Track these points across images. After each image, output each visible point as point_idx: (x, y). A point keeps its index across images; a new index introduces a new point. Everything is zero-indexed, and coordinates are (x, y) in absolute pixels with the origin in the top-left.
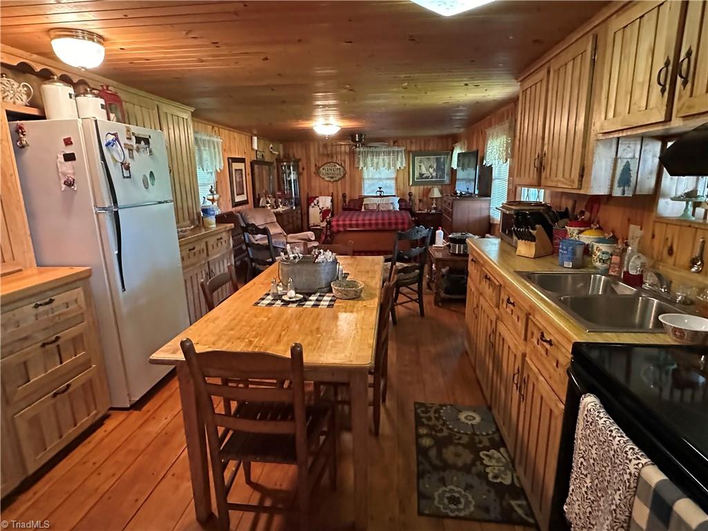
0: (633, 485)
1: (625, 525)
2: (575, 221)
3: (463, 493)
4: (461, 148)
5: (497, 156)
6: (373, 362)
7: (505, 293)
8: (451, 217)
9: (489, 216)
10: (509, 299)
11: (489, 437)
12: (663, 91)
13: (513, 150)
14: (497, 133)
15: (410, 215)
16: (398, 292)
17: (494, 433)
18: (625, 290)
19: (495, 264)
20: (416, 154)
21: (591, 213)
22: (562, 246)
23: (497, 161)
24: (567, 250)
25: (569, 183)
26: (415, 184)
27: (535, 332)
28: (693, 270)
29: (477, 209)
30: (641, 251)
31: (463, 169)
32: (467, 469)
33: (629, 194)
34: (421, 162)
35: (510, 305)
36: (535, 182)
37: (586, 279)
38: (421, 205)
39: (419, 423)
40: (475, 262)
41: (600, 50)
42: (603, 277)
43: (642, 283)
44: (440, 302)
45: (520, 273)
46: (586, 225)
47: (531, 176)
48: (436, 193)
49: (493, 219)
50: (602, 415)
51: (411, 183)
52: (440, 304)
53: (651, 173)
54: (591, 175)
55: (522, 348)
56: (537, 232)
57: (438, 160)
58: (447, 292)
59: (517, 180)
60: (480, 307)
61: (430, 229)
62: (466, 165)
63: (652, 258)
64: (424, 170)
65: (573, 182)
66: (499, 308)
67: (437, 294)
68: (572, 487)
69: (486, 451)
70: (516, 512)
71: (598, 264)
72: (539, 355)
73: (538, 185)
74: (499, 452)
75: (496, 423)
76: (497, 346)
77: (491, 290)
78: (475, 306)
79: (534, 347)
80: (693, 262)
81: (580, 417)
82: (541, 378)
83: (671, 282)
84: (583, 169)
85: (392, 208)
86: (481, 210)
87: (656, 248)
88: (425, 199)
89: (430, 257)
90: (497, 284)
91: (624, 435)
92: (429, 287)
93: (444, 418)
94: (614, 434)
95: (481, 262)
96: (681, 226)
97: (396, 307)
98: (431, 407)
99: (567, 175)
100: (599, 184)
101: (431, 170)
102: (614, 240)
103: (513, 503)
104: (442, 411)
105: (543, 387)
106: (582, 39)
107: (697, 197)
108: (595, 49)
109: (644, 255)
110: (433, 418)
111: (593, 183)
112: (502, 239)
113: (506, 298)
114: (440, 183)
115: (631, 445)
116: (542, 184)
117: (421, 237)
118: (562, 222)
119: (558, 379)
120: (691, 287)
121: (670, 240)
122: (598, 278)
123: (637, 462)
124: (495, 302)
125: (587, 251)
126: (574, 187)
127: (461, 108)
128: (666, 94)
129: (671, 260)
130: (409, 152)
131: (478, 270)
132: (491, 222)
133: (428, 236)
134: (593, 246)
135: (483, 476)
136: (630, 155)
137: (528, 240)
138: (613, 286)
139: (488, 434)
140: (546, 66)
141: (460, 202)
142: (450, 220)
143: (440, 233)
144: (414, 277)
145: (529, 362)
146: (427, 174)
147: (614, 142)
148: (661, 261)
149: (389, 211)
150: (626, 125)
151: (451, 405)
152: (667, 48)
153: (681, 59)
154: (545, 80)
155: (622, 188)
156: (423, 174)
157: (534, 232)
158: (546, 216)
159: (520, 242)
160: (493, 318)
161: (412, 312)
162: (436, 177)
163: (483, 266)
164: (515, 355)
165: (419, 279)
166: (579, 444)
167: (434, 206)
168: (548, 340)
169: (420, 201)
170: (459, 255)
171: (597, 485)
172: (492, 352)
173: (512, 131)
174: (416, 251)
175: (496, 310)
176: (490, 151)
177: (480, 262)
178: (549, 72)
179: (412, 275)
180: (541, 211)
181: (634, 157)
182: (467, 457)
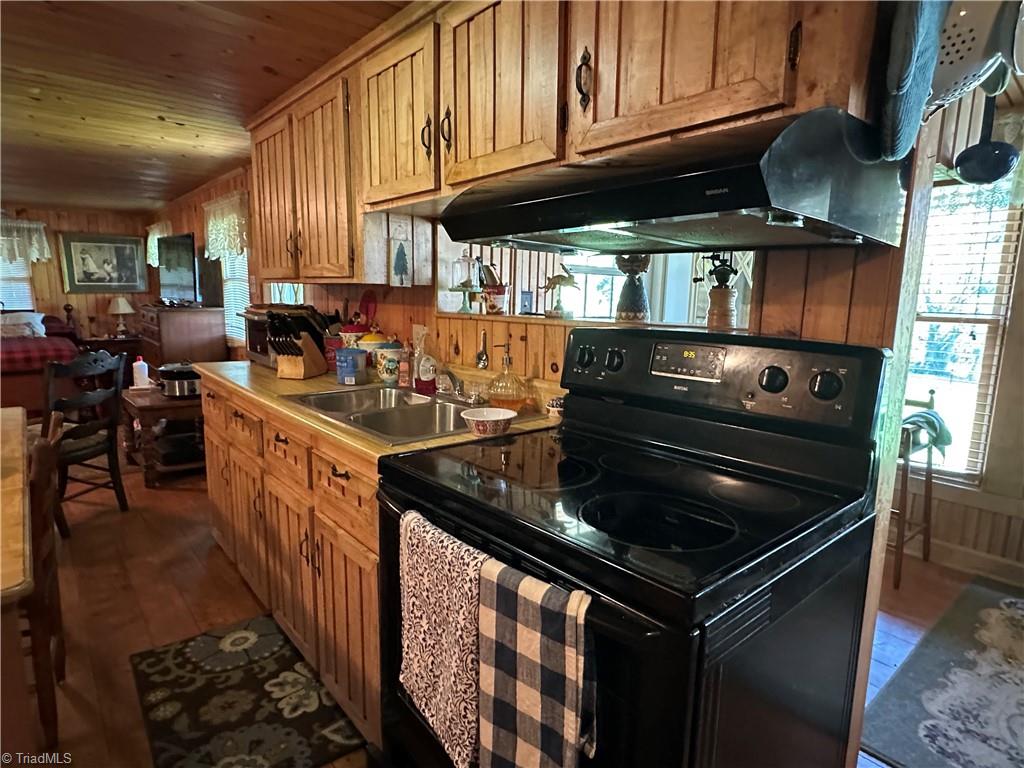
0: (475, 592)
1: (474, 648)
2: (350, 326)
3: (247, 758)
4: (162, 232)
5: (226, 244)
6: (29, 579)
7: (270, 430)
8: (159, 340)
9: (225, 336)
10: (277, 436)
11: (275, 656)
12: (429, 153)
13: (249, 235)
14: (222, 209)
15: (73, 345)
16: (65, 479)
17: (281, 647)
18: (419, 399)
19: (247, 390)
20: (69, 237)
21: (367, 314)
22: (340, 357)
23: (227, 252)
24: (346, 361)
25: (337, 270)
26: (75, 289)
27: (324, 469)
28: (480, 366)
29: (202, 325)
30: (429, 352)
31: (168, 269)
32: (248, 719)
33: (407, 284)
34: (83, 251)
35: (280, 444)
36: (291, 273)
37: (374, 395)
38: (94, 326)
39: (145, 685)
40: (213, 397)
41: (352, 101)
42: (394, 391)
43: (436, 389)
44: (155, 481)
45: (290, 398)
46: (365, 329)
47: (284, 264)
48: (123, 306)
49: (232, 340)
50: (428, 528)
51: (67, 288)
52: (157, 484)
53: (426, 260)
54: (362, 257)
55: (308, 502)
56: (303, 340)
57: (119, 253)
58: (167, 460)
59: (265, 273)
60: (232, 464)
61: (121, 356)
62: (173, 262)
63: (441, 360)
64: (92, 267)
65: (342, 267)
66: (263, 457)
67: (150, 468)
68: (405, 643)
69: (274, 678)
70: (332, 741)
71: (385, 376)
72: (333, 499)
73: (295, 278)
74: (295, 671)
75: (282, 632)
76: (268, 513)
77: (247, 433)
78: (223, 464)
79: (325, 492)
80: (479, 358)
81: (403, 545)
82: (341, 532)
83: (463, 382)
84: (352, 251)
85: (27, 332)
86: (210, 326)
87: (442, 346)
88: (102, 317)
89: (125, 409)
90: (255, 419)
91: (456, 540)
92: (131, 461)
93: (194, 660)
94: (445, 544)
95: (224, 394)
96: (462, 319)
97: (63, 504)
98: (166, 652)
99: (333, 260)
100: (374, 272)
101: (108, 268)
102: (397, 344)
103: (326, 732)
104: (188, 650)
105: (346, 543)
106: (329, 83)
107: (472, 287)
108: (347, 97)
109: (433, 357)
110: (173, 668)
111: (367, 269)
112: (252, 361)
113: (274, 435)
114: (129, 291)
115: (465, 547)
116: (301, 275)
117: (104, 370)
118: (334, 327)
119: (363, 522)
120: (482, 384)
121: (454, 335)
122: (388, 393)
123: (475, 562)
124: (255, 448)
125: (371, 361)
126: (345, 275)
127: (154, 161)
128: (432, 157)
129: (458, 360)
130: (56, 234)
131: (220, 409)
132: (230, 344)
133: (118, 369)
134: (376, 355)
135: (276, 717)
136: (403, 236)
137: (292, 354)
138: (405, 399)
139: (273, 653)
140: (287, 111)
141: (171, 314)
142: (157, 344)
143: (141, 367)
144: (99, 443)
145: (321, 516)
146: (100, 273)
147: (384, 216)
148: (449, 362)
149: (23, 338)
150: (394, 194)
151: (205, 634)
152: (426, 104)
153: (441, 119)
154: (287, 132)
155: (399, 276)
156: (92, 274)
157: (299, 343)
158: (312, 321)
159: (280, 358)
160: (257, 474)
161: (100, 508)
162: (120, 279)
163: (227, 400)
164: (298, 515)
165: (110, 446)
166: (407, 581)
167: (122, 328)
168: (344, 472)
169: (92, 320)
170: (182, 397)
171: (435, 621)
172: (261, 526)
173: (246, 209)
174: (98, 395)
175: (259, 461)
176: (214, 237)
177: (222, 394)
178: (290, 121)
179: (93, 440)
180: (305, 315)
181: (407, 240)
182: (244, 701)
